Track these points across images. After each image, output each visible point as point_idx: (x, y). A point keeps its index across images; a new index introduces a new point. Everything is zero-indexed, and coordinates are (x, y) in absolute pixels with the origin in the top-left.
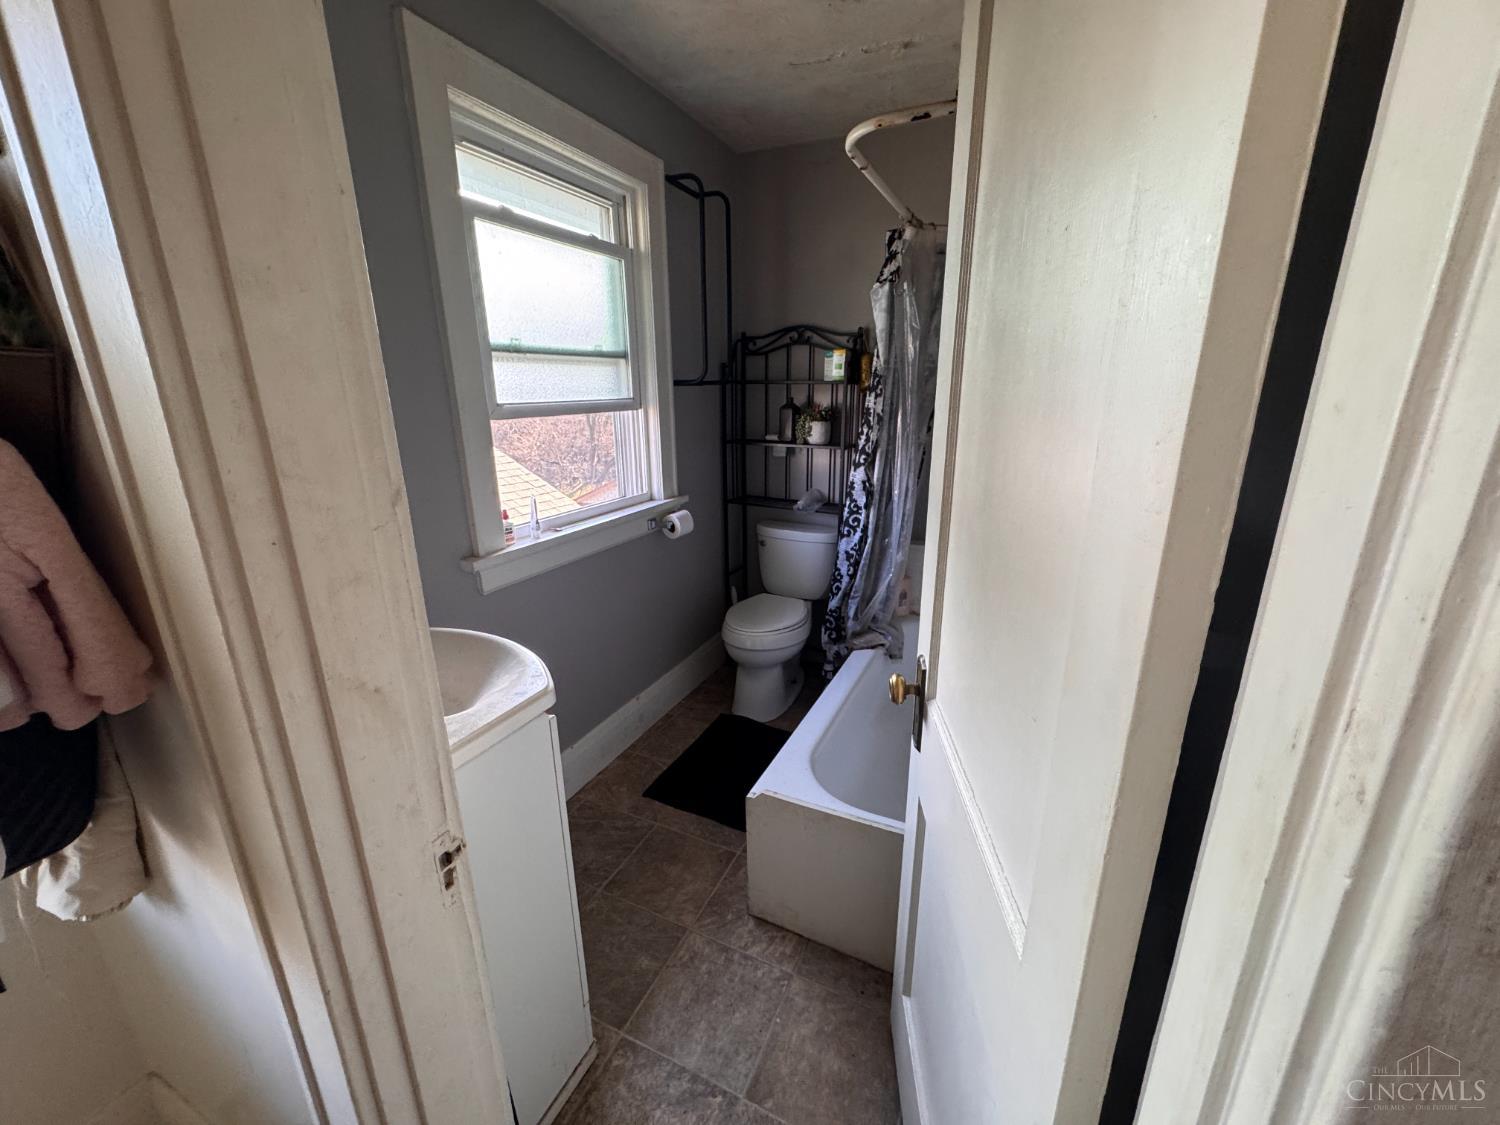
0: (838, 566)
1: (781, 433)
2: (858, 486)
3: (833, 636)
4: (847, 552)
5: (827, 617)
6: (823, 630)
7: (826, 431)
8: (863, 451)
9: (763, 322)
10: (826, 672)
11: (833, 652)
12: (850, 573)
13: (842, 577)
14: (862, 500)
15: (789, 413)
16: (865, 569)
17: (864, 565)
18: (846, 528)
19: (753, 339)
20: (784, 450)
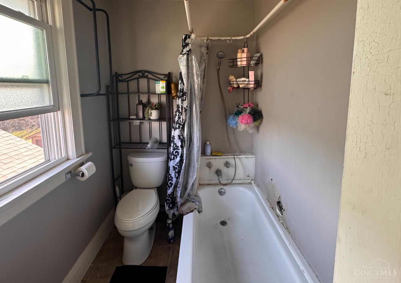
0: (170, 173)
1: (137, 115)
2: (176, 138)
3: (171, 206)
4: (174, 167)
5: (167, 198)
6: (166, 204)
7: (158, 114)
8: (177, 123)
9: (126, 68)
10: (169, 224)
11: (171, 214)
12: (176, 176)
13: (172, 178)
14: (179, 144)
15: (141, 107)
16: (183, 174)
17: (183, 172)
18: (173, 156)
19: (121, 75)
20: (139, 122)
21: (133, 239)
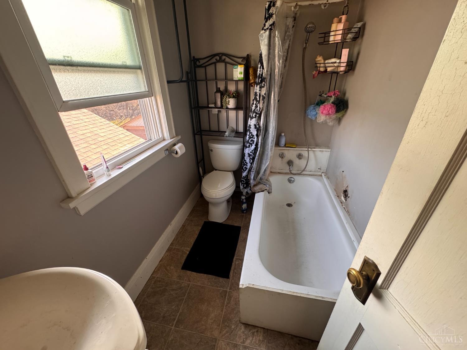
0: (245, 159)
1: (215, 103)
2: (253, 127)
3: (245, 186)
4: (249, 154)
5: (242, 179)
6: (241, 184)
7: (235, 103)
8: (254, 112)
9: (202, 52)
10: (243, 199)
11: (245, 192)
12: (251, 162)
13: (247, 163)
14: (255, 133)
15: (219, 95)
16: (257, 160)
17: (257, 159)
18: (248, 144)
19: (198, 60)
20: (217, 111)
21: (216, 204)
